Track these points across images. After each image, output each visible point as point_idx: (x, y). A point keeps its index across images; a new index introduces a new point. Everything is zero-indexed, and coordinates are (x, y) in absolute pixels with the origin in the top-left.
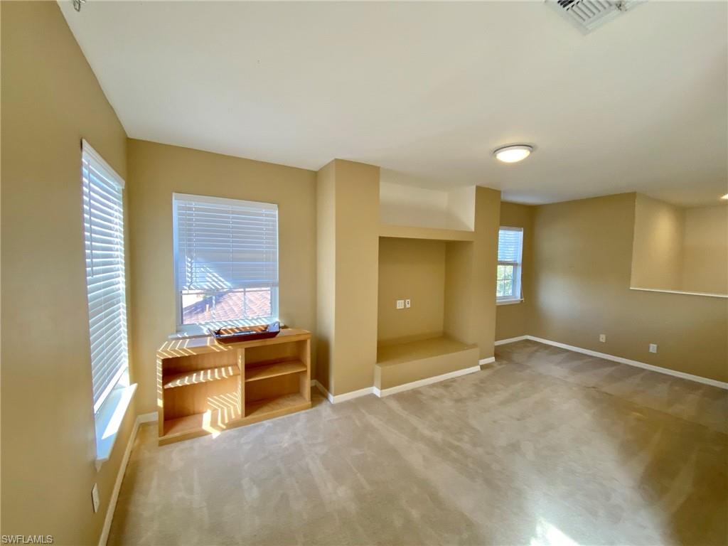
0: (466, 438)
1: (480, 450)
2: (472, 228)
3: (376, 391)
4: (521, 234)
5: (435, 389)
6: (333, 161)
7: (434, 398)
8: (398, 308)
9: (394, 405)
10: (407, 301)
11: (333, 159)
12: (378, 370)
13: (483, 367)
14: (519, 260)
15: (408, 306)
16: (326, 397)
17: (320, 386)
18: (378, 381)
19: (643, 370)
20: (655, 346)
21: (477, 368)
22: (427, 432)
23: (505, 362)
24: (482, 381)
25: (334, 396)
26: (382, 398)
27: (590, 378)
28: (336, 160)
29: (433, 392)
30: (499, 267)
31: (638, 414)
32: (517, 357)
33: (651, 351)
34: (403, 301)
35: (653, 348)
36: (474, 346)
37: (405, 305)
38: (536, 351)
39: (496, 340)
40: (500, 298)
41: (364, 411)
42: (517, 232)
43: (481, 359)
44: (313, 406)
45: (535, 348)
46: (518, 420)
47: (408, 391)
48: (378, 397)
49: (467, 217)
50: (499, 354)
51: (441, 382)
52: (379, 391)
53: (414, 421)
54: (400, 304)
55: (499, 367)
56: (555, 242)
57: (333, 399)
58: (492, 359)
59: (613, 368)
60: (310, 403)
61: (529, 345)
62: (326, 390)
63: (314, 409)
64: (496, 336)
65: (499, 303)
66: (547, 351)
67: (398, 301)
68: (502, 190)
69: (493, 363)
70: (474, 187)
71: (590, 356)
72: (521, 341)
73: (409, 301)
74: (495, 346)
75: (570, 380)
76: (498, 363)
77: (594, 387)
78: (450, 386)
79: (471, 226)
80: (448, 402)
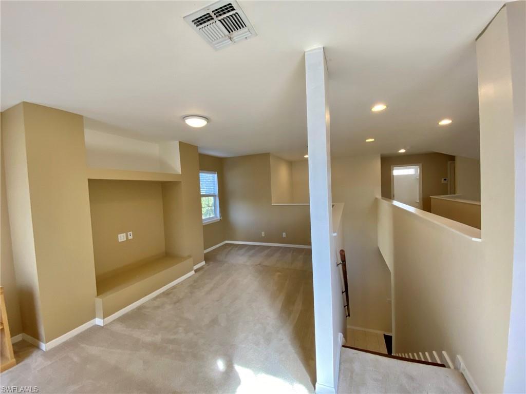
0: (181, 330)
1: (191, 334)
2: (180, 172)
3: (99, 321)
4: (216, 176)
5: (158, 299)
6: (20, 104)
7: (158, 307)
8: (120, 241)
9: (119, 328)
10: (129, 233)
11: (21, 101)
12: (99, 302)
13: (196, 271)
14: (217, 193)
15: (130, 237)
16: (37, 347)
17: (29, 338)
18: (100, 311)
20: (285, 233)
21: (193, 272)
22: (149, 339)
23: (211, 263)
24: (195, 281)
25: (47, 342)
26: (106, 325)
27: (258, 259)
28: (25, 103)
29: (156, 303)
30: (202, 198)
31: (279, 273)
32: (219, 257)
33: (283, 237)
34: (125, 234)
35: (284, 235)
36: (190, 257)
37: (127, 237)
38: (232, 250)
39: (205, 249)
40: (205, 219)
41: (83, 345)
42: (213, 175)
43: (194, 265)
44: (18, 362)
45: (230, 248)
46: (218, 301)
47: (134, 309)
48: (101, 326)
49: (175, 165)
50: (208, 258)
51: (163, 293)
52: (102, 320)
53: (137, 334)
54: (122, 237)
55: (208, 267)
56: (236, 180)
57: (44, 346)
58: (203, 263)
59: (269, 250)
60: (14, 360)
61: (227, 247)
62: (37, 340)
63: (19, 365)
64: (204, 247)
65: (205, 223)
66: (237, 249)
67: (119, 235)
68: (198, 146)
69: (204, 265)
70: (178, 142)
71: (258, 246)
72: (223, 245)
73: (131, 233)
74: (205, 254)
75: (248, 264)
76: (207, 264)
77: (260, 264)
78: (170, 293)
79: (179, 170)
80: (168, 307)
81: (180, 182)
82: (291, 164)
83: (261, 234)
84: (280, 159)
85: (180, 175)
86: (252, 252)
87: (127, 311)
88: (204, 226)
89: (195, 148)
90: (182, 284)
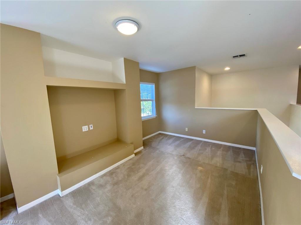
4: (154, 86)
10: (90, 126)
12: (58, 179)
13: (136, 154)
14: (154, 98)
15: (91, 129)
18: (59, 185)
19: (201, 141)
20: (205, 131)
21: (133, 155)
23: (148, 148)
24: (134, 164)
26: (62, 197)
27: (182, 150)
29: (102, 181)
30: (141, 102)
31: (201, 168)
32: (154, 144)
33: (203, 133)
34: (87, 126)
37: (89, 128)
38: (163, 139)
39: (143, 138)
40: (144, 117)
42: (152, 85)
43: (135, 150)
45: (162, 137)
49: (121, 77)
54: (85, 129)
58: (142, 148)
59: (191, 143)
61: (160, 136)
64: (143, 136)
65: (143, 120)
66: (167, 138)
67: (83, 127)
68: (139, 62)
69: (142, 149)
70: (123, 58)
71: (183, 138)
72: (157, 134)
73: (92, 125)
74: (143, 141)
75: (174, 153)
76: (145, 149)
77: (183, 155)
78: (114, 173)
79: (124, 81)
80: (109, 187)
81: (125, 89)
82: (212, 77)
83: (185, 129)
84: (203, 71)
85: (124, 84)
86: (178, 142)
87: (81, 185)
88: (142, 121)
89: (137, 64)
90: (124, 165)
